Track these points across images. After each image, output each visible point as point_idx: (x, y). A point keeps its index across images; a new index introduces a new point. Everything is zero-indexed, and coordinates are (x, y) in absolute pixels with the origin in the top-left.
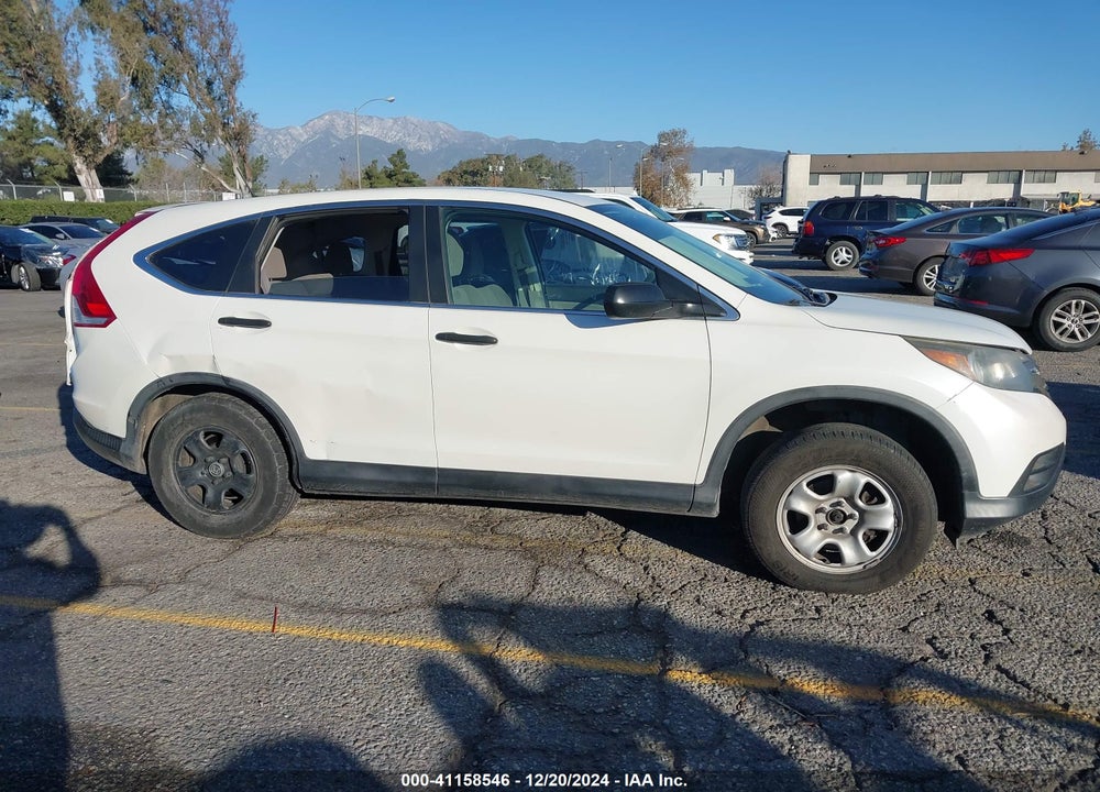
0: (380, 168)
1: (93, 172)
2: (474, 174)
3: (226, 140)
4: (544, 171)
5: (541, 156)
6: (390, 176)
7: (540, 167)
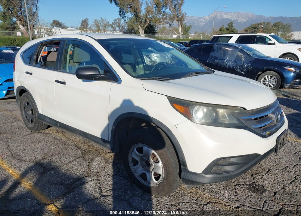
0: (225, 27)
1: (143, 30)
2: (255, 28)
3: (178, 21)
4: (280, 27)
5: (280, 22)
6: (227, 30)
7: (279, 25)
